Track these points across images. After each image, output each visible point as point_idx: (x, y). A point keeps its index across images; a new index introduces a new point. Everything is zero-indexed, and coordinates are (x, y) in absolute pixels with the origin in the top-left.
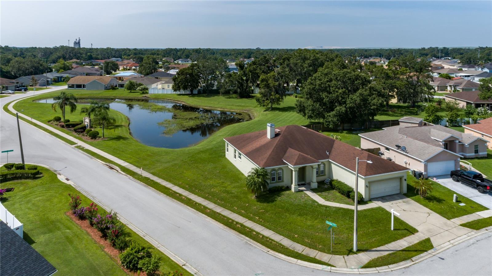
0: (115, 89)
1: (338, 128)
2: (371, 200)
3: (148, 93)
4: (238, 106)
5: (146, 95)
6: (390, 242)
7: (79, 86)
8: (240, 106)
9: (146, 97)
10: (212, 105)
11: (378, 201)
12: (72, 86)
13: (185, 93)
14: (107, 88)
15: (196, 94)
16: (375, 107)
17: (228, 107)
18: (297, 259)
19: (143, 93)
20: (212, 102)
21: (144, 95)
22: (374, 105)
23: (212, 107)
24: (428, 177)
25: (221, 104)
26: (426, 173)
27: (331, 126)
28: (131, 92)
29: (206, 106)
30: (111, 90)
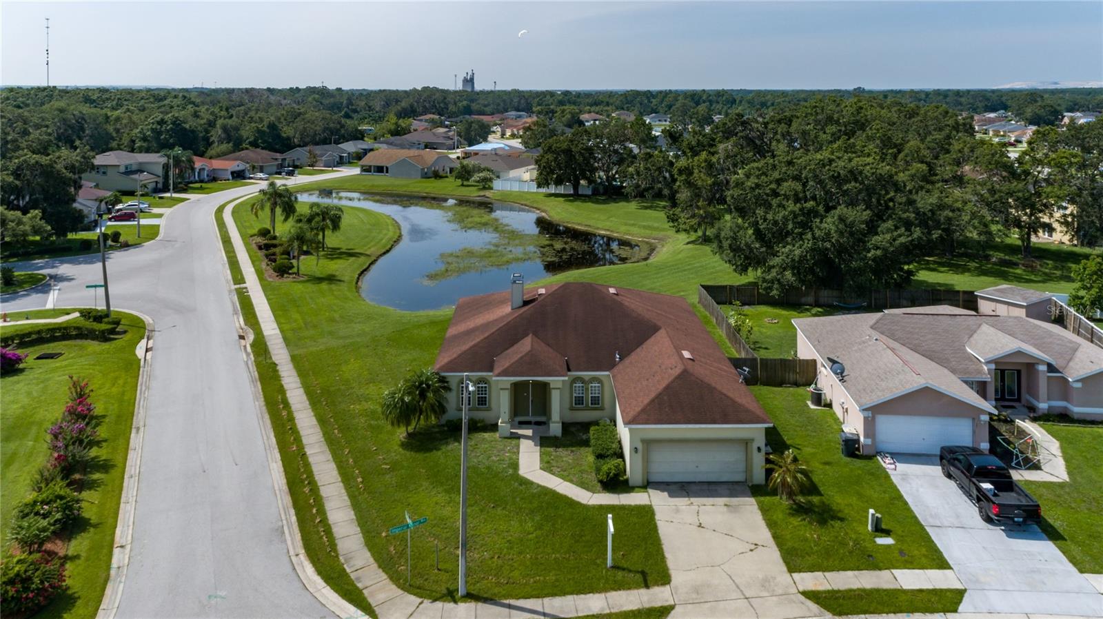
0: (441, 177)
1: (803, 300)
2: (647, 485)
3: (492, 189)
4: (644, 227)
5: (488, 193)
6: (564, 593)
7: (380, 169)
8: (649, 226)
9: (484, 196)
10: (591, 223)
11: (663, 490)
12: (366, 169)
13: (566, 193)
14: (425, 176)
15: (586, 196)
16: (879, 252)
17: (623, 228)
18: (326, 582)
19: (484, 188)
20: (596, 216)
21: (482, 193)
22: (877, 248)
23: (589, 226)
24: (877, 453)
25: (612, 221)
26: (869, 441)
27: (774, 292)
28: (463, 185)
29: (579, 224)
30: (433, 179)
